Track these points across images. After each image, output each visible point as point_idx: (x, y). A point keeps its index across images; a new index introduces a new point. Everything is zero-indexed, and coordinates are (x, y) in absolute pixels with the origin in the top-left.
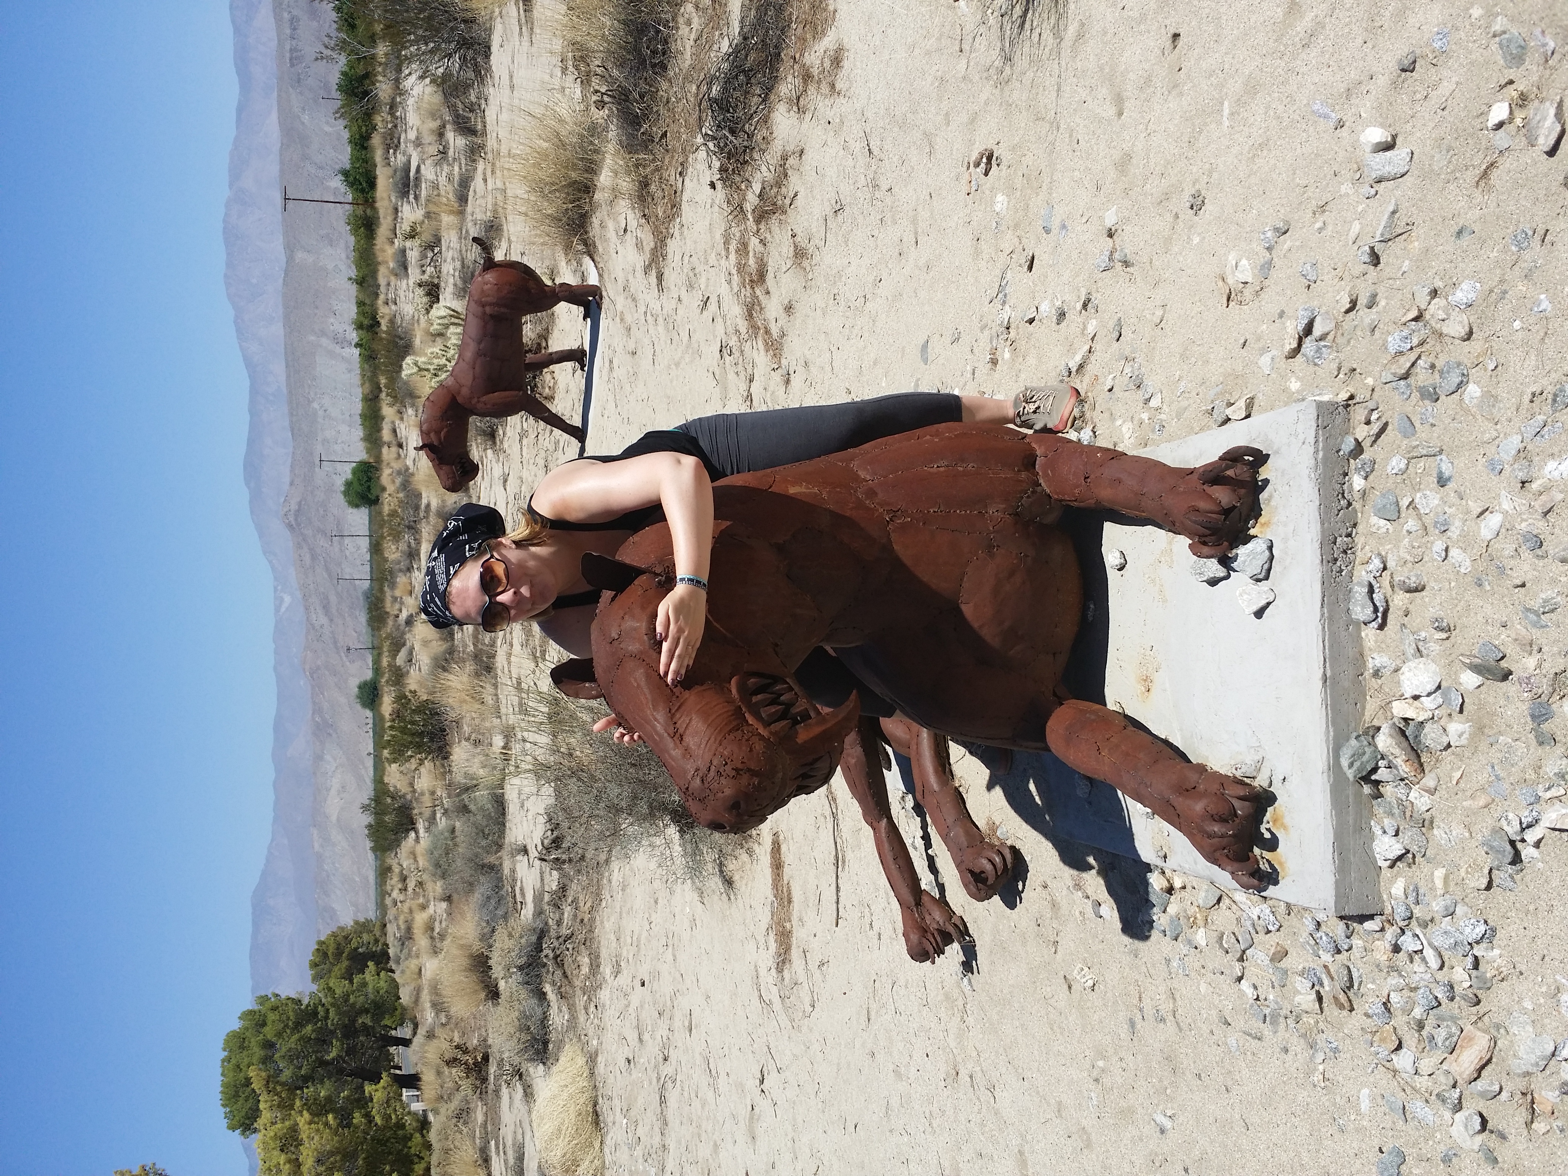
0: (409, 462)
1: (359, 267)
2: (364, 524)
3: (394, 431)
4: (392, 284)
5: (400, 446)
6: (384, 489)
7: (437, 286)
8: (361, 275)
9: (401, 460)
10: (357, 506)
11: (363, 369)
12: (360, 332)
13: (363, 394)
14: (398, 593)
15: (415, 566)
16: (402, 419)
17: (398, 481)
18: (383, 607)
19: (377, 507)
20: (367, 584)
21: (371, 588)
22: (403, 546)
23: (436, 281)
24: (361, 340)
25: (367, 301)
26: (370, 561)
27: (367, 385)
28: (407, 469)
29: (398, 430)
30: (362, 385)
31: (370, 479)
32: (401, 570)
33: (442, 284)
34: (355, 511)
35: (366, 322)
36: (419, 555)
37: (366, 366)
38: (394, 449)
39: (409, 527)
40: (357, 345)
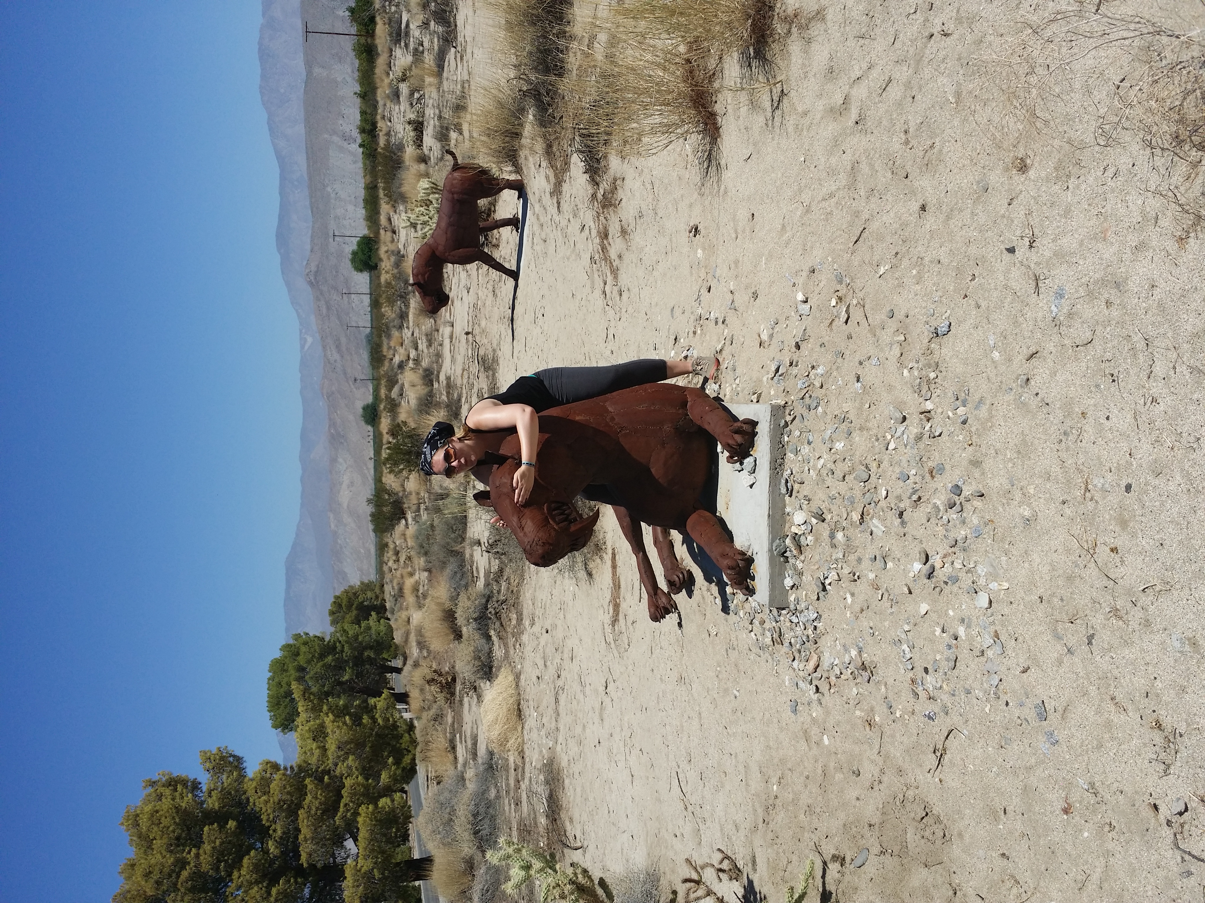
0: (401, 246)
1: (362, 84)
2: (366, 283)
3: (389, 220)
4: (388, 106)
5: (394, 232)
6: (381, 260)
7: (422, 123)
8: (363, 90)
9: (395, 243)
10: (361, 271)
11: (365, 164)
12: (363, 135)
13: (365, 183)
14: (392, 344)
15: (405, 325)
16: (395, 212)
17: (393, 259)
18: (381, 351)
19: (376, 272)
20: (368, 330)
21: (371, 333)
22: (396, 308)
23: (421, 120)
24: (364, 142)
25: (368, 111)
26: (371, 312)
27: (368, 177)
28: (399, 252)
29: (392, 219)
30: (365, 176)
31: (370, 250)
32: (394, 327)
33: (426, 123)
34: (359, 274)
35: (368, 127)
36: (408, 316)
37: (368, 162)
38: (389, 234)
39: (401, 297)
40: (361, 146)
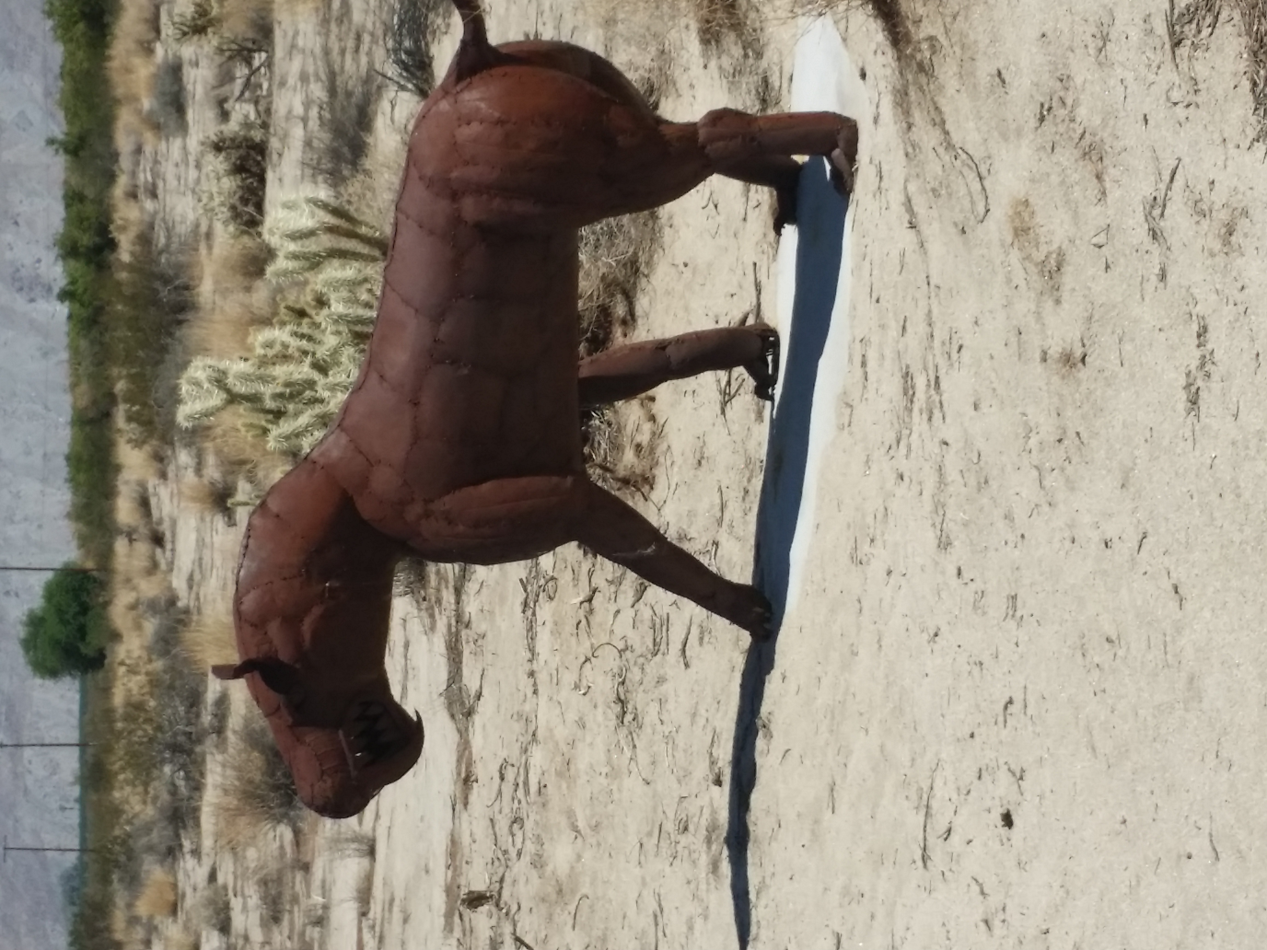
0: (179, 583)
1: (72, 115)
3: (144, 503)
4: (148, 149)
5: (158, 540)
6: (116, 636)
7: (261, 149)
8: (76, 130)
9: (159, 576)
10: (53, 673)
11: (74, 350)
12: (72, 263)
13: (74, 408)
14: (142, 908)
15: (187, 845)
16: (163, 475)
17: (151, 626)
18: (108, 929)
19: (100, 675)
20: (71, 859)
21: (81, 867)
22: (159, 789)
23: (257, 135)
24: (73, 282)
25: (90, 192)
26: (82, 800)
27: (84, 387)
28: (172, 601)
29: (153, 501)
30: (74, 386)
31: (84, 609)
32: (150, 849)
33: (274, 143)
34: (49, 683)
35: (86, 240)
36: (195, 812)
37: (83, 344)
38: (143, 548)
39: (176, 748)
40: (65, 295)
